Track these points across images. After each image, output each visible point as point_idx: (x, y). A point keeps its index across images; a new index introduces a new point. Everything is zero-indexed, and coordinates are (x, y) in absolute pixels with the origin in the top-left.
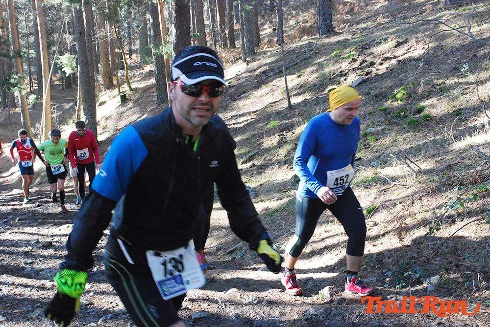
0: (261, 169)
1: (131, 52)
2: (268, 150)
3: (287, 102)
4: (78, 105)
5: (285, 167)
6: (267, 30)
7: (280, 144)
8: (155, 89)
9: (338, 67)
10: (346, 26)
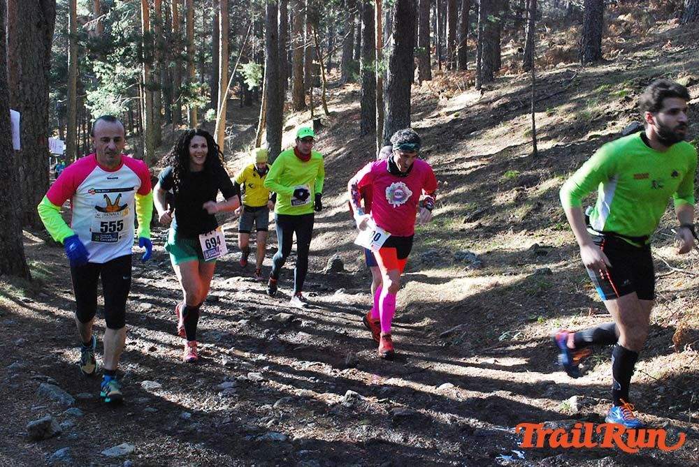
0: (490, 232)
1: (330, 66)
2: (501, 208)
3: (532, 148)
4: (259, 127)
5: (523, 232)
6: (510, 50)
7: (519, 202)
8: (358, 115)
9: (606, 106)
10: (618, 52)
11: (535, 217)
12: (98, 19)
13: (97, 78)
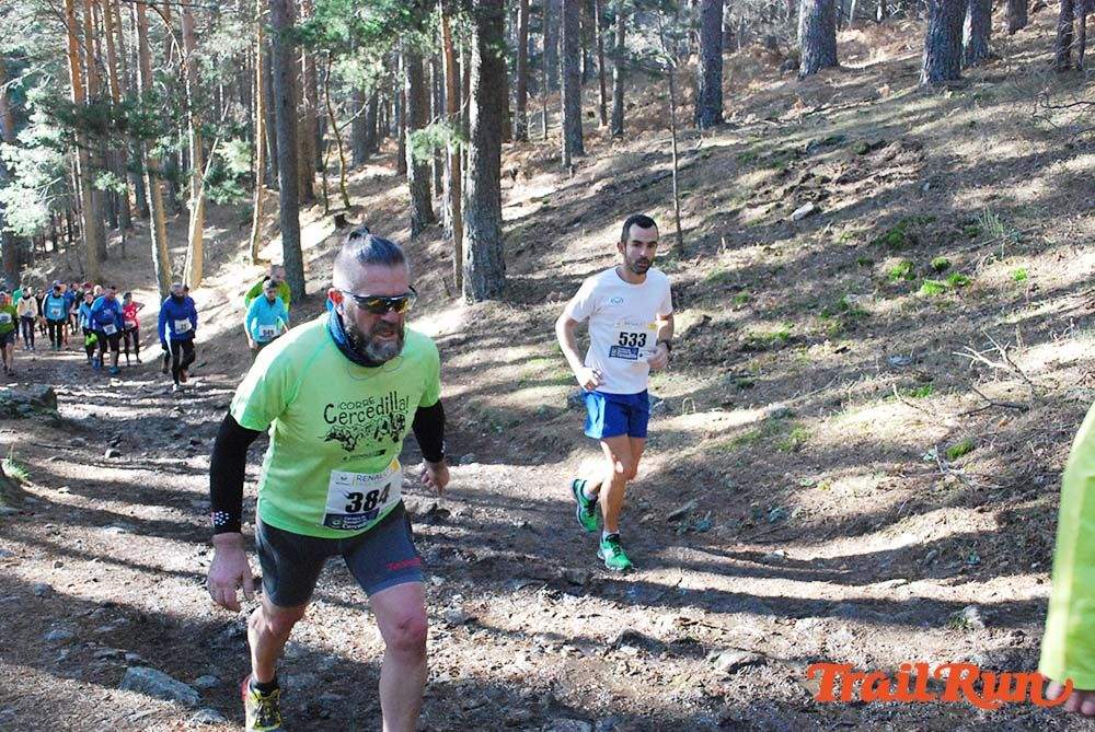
12: (7, 85)
13: (9, 169)
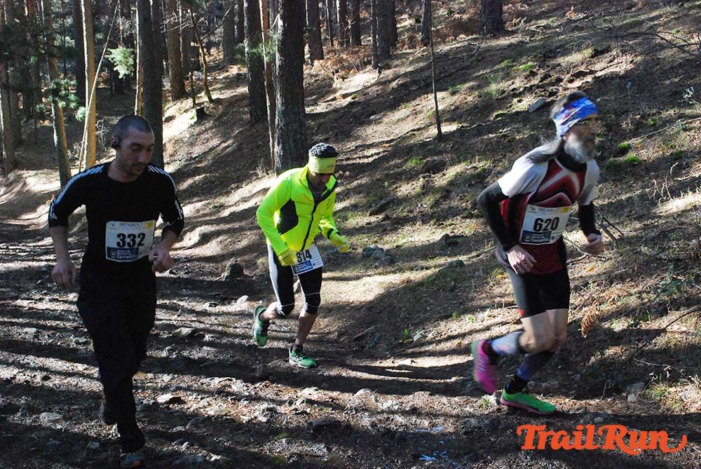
0: (398, 224)
1: (210, 45)
2: (406, 199)
3: (435, 131)
5: (432, 222)
6: (406, 21)
7: (426, 190)
8: (246, 102)
9: (510, 82)
10: (520, 21)
11: (445, 206)
